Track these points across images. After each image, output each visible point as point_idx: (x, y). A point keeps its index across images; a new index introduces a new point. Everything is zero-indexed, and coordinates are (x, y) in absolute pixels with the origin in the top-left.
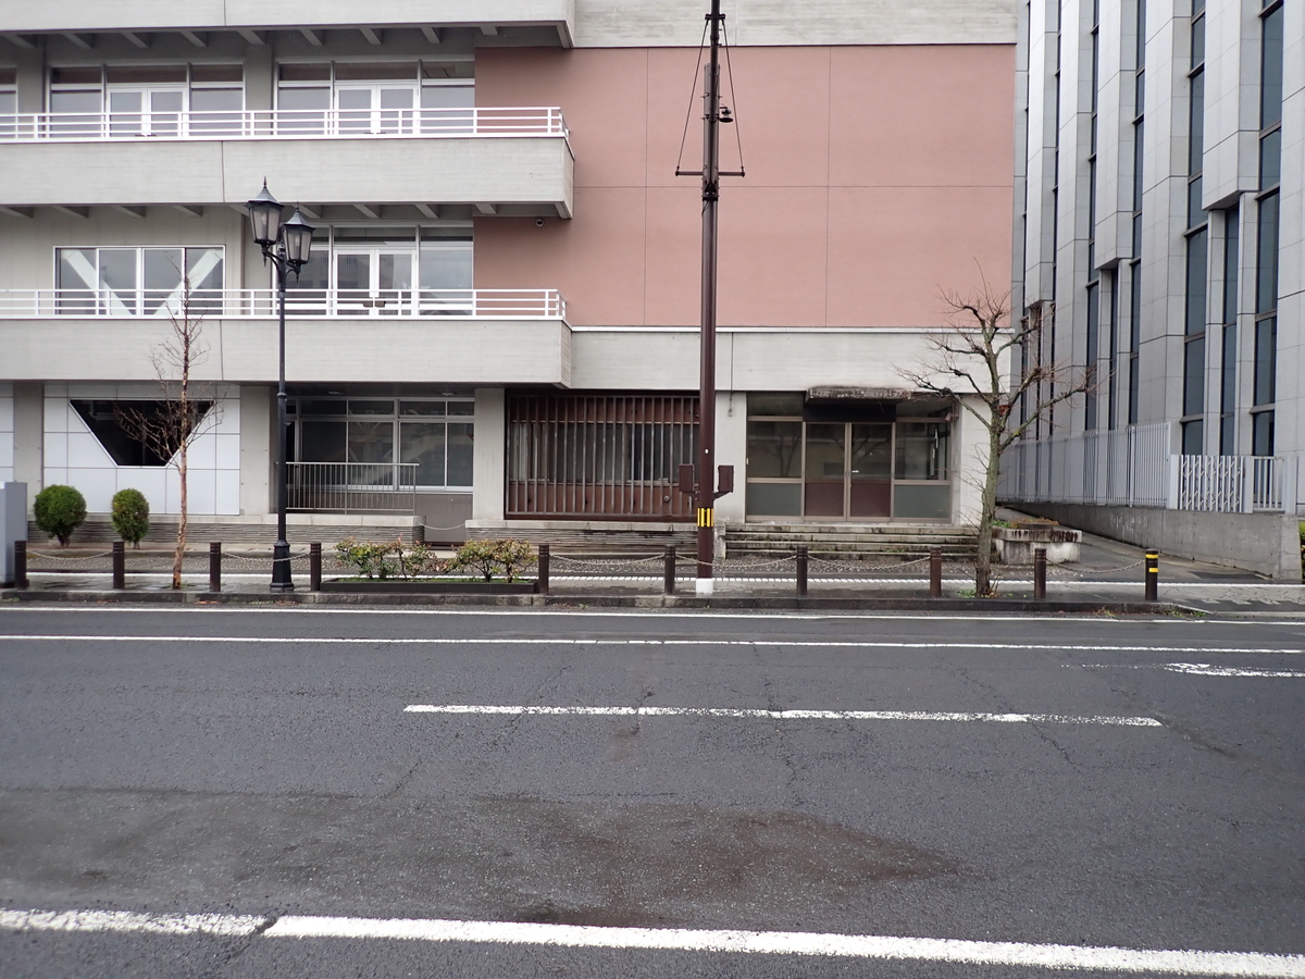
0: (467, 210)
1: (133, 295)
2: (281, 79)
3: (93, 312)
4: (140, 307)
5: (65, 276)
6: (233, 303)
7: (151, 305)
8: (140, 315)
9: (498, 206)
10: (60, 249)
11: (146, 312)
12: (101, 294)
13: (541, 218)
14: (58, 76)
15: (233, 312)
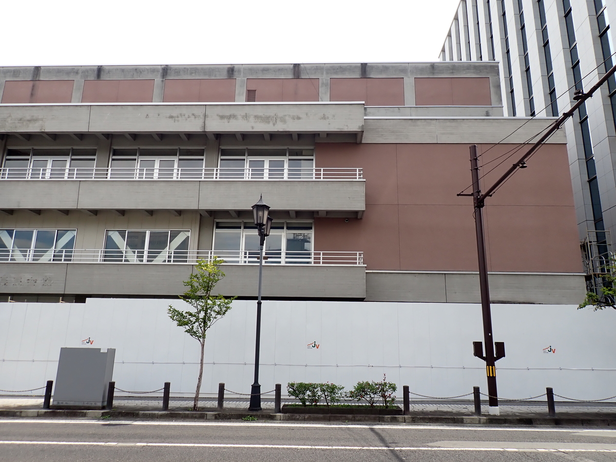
0: (312, 214)
1: (143, 252)
2: (222, 155)
3: (121, 261)
4: (145, 258)
5: (110, 243)
6: (193, 257)
7: (151, 257)
8: (145, 262)
9: (328, 212)
10: (108, 230)
11: (148, 261)
12: (126, 252)
13: (347, 218)
14: (116, 153)
15: (192, 261)
